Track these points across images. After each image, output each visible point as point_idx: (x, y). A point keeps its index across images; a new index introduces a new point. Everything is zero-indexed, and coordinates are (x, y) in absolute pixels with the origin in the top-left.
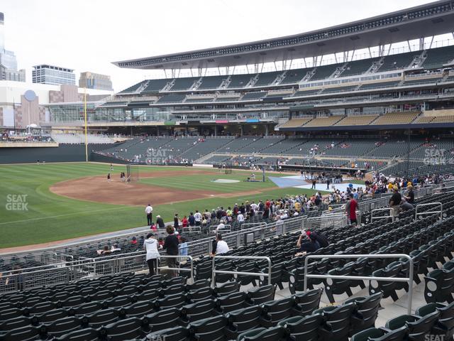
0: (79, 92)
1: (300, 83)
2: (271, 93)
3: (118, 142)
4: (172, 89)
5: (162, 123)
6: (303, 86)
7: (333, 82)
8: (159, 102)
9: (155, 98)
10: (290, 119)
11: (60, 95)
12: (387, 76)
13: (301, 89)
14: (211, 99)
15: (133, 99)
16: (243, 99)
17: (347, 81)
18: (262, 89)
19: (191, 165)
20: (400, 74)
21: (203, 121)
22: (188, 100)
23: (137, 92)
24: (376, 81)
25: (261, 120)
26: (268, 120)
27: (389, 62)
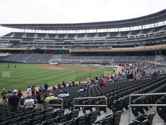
1: (74, 38)
2: (65, 40)
4: (27, 36)
5: (25, 49)
6: (76, 39)
7: (86, 39)
8: (23, 41)
9: (21, 40)
10: (72, 49)
12: (101, 38)
13: (75, 40)
14: (44, 41)
15: (11, 39)
16: (56, 42)
17: (90, 39)
18: (62, 39)
20: (105, 38)
21: (42, 49)
22: (35, 41)
24: (98, 39)
27: (101, 34)
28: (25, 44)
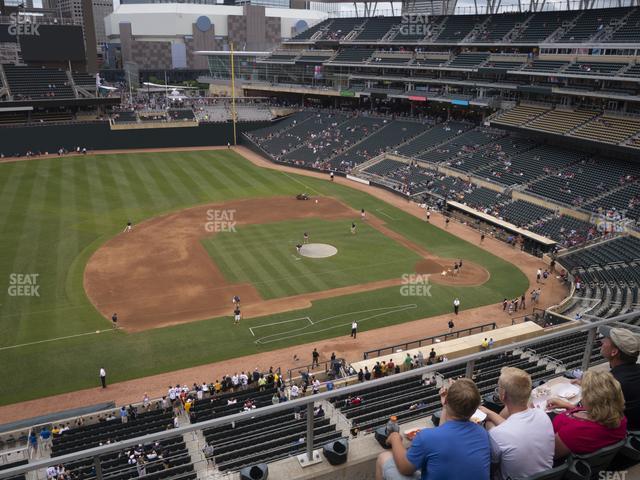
0: (267, 15)
1: (543, 45)
2: (493, 58)
3: (278, 116)
4: (358, 38)
5: (337, 94)
6: (546, 51)
8: (337, 59)
9: (331, 53)
10: (518, 104)
11: (241, 21)
13: (542, 57)
14: (406, 61)
15: (304, 52)
16: (454, 63)
17: (614, 52)
19: (344, 176)
21: (392, 95)
23: (312, 40)
25: (471, 103)
26: (483, 104)
28: (346, 70)
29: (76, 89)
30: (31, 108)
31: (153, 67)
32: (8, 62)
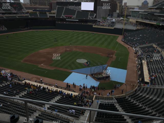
3: (138, 29)
5: (155, 23)
23: (156, 7)
29: (89, 17)
30: (78, 20)
31: (128, 14)
32: (79, 10)
